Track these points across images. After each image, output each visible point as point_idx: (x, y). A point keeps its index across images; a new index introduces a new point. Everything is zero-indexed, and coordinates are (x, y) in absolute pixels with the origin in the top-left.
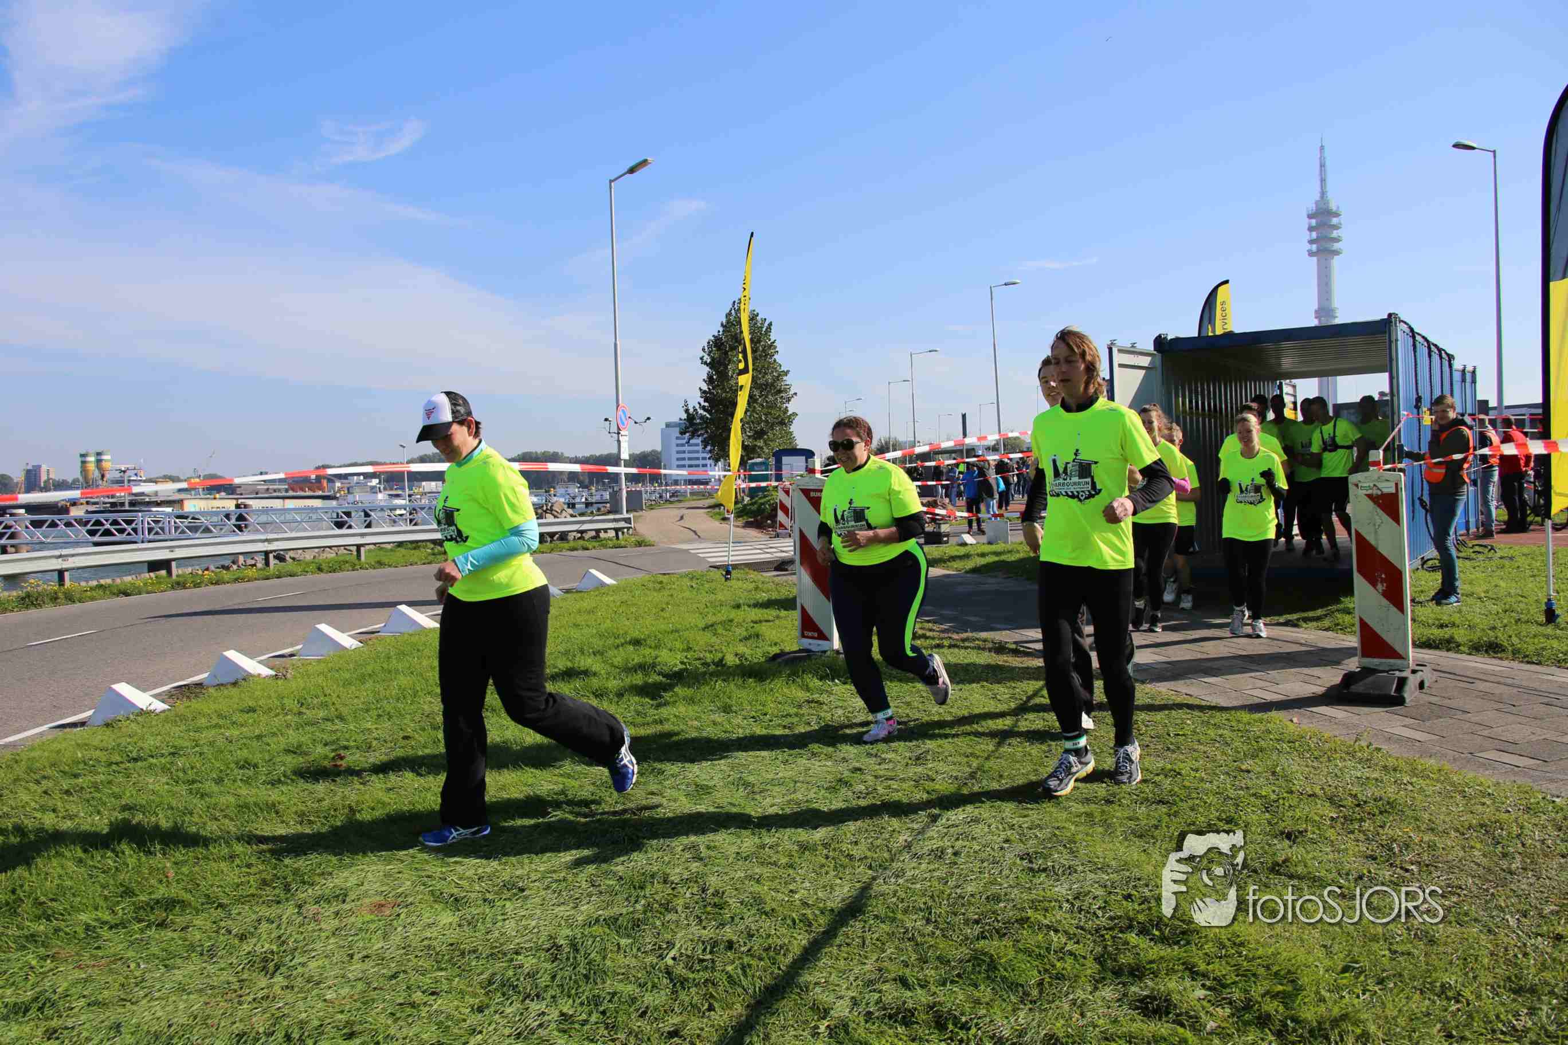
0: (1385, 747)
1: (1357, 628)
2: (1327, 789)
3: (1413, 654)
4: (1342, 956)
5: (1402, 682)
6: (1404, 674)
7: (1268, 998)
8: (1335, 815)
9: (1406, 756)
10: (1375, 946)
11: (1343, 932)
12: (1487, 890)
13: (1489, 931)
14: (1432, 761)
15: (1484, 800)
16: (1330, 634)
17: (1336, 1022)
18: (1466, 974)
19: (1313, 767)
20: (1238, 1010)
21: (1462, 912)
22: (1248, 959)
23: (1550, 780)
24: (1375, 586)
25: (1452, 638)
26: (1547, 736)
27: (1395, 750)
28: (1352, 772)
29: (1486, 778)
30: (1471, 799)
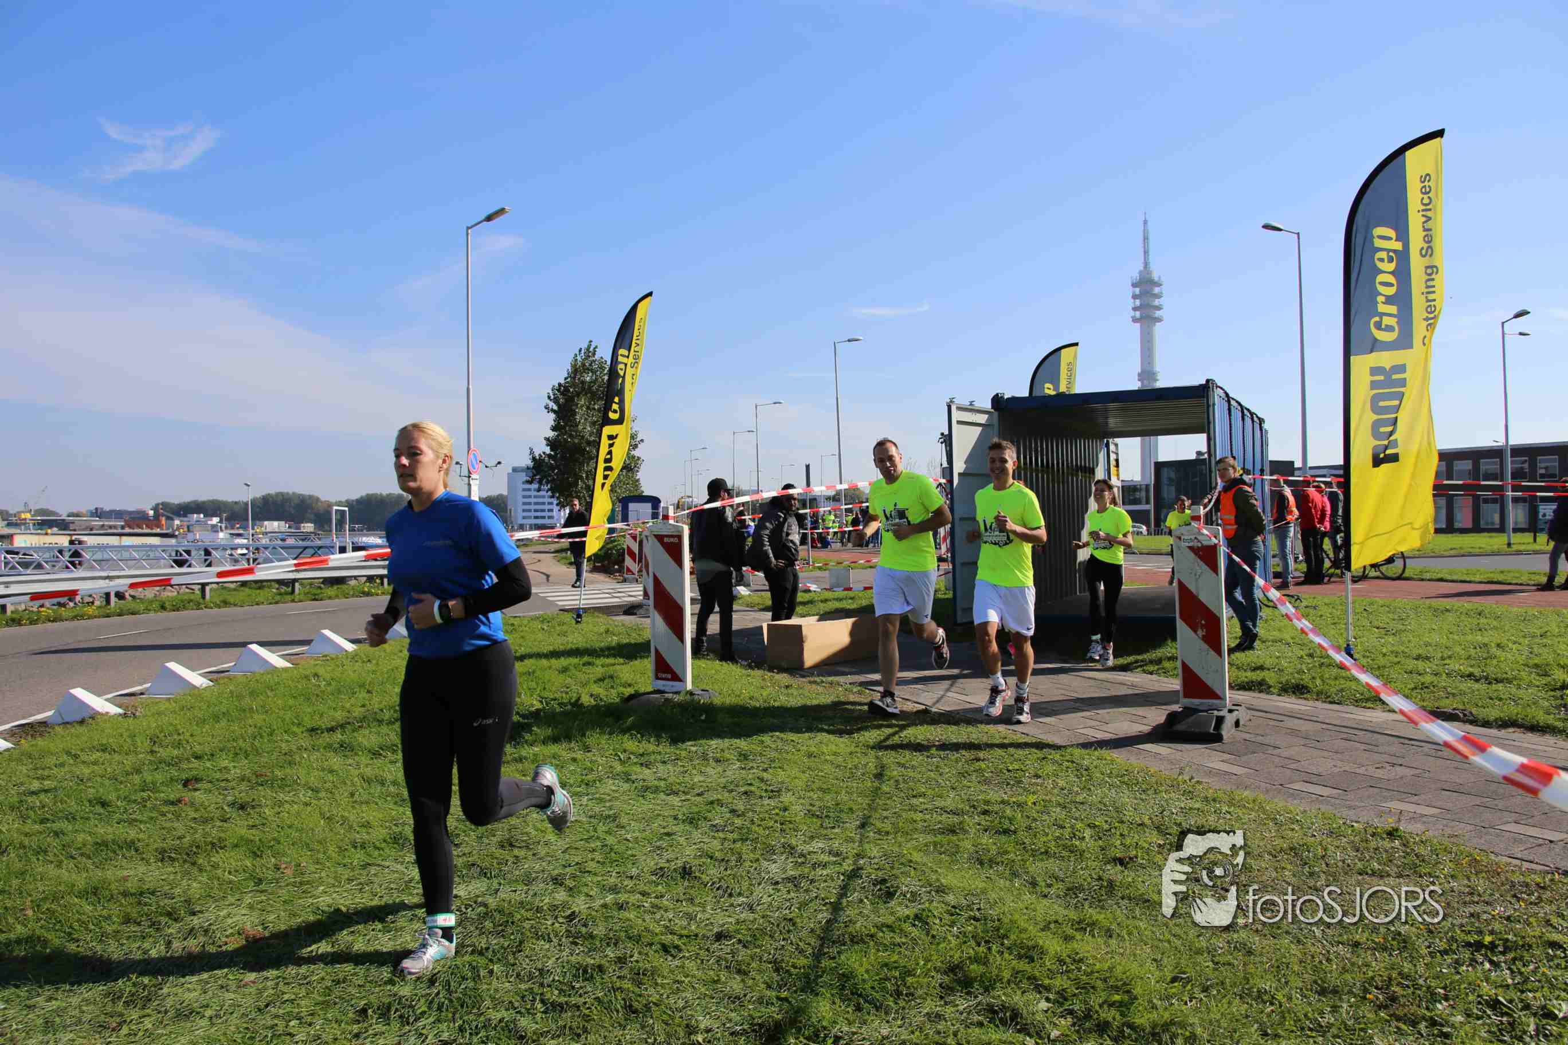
0: (1204, 780)
1: (1180, 671)
2: (1155, 818)
3: (1229, 695)
4: (1171, 968)
5: (1220, 720)
6: (1221, 714)
7: (1105, 1006)
8: (1162, 842)
9: (1223, 787)
10: (1199, 959)
11: (1171, 947)
13: (1299, 941)
14: (1246, 793)
15: (1293, 826)
16: (1154, 677)
17: (1166, 1026)
18: (1279, 981)
19: (1142, 800)
20: (1079, 1020)
22: (1086, 973)
23: (1350, 807)
24: (1195, 631)
25: (1263, 680)
26: (1347, 768)
27: (1215, 783)
28: (1177, 803)
29: (1296, 807)
30: (1281, 825)
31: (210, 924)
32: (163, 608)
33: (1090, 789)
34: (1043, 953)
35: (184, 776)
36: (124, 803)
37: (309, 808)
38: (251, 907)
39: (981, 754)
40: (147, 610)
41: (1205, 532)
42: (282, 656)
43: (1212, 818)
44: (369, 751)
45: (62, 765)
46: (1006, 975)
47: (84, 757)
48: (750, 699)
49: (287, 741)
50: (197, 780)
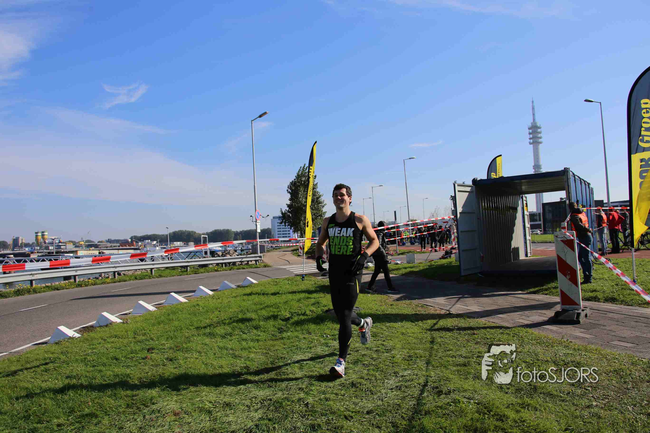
0: (574, 341)
1: (560, 293)
2: (553, 358)
3: (582, 303)
4: (564, 425)
5: (579, 314)
6: (579, 311)
9: (582, 344)
10: (577, 420)
11: (564, 415)
12: (619, 396)
13: (622, 413)
14: (593, 346)
15: (615, 361)
16: (548, 296)
18: (614, 430)
19: (546, 350)
21: (610, 405)
22: (526, 427)
23: (640, 352)
24: (566, 276)
25: (596, 296)
26: (638, 334)
27: (578, 342)
28: (562, 351)
29: (616, 352)
30: (609, 360)
31: (160, 408)
32: (136, 278)
33: (523, 346)
34: (508, 418)
35: (148, 347)
36: (125, 359)
37: (198, 360)
38: (176, 401)
39: (475, 332)
40: (130, 280)
41: (568, 234)
42: (184, 297)
43: (578, 358)
44: (221, 336)
45: (100, 343)
46: (492, 428)
47: (108, 340)
48: (377, 310)
49: (188, 332)
50: (153, 349)
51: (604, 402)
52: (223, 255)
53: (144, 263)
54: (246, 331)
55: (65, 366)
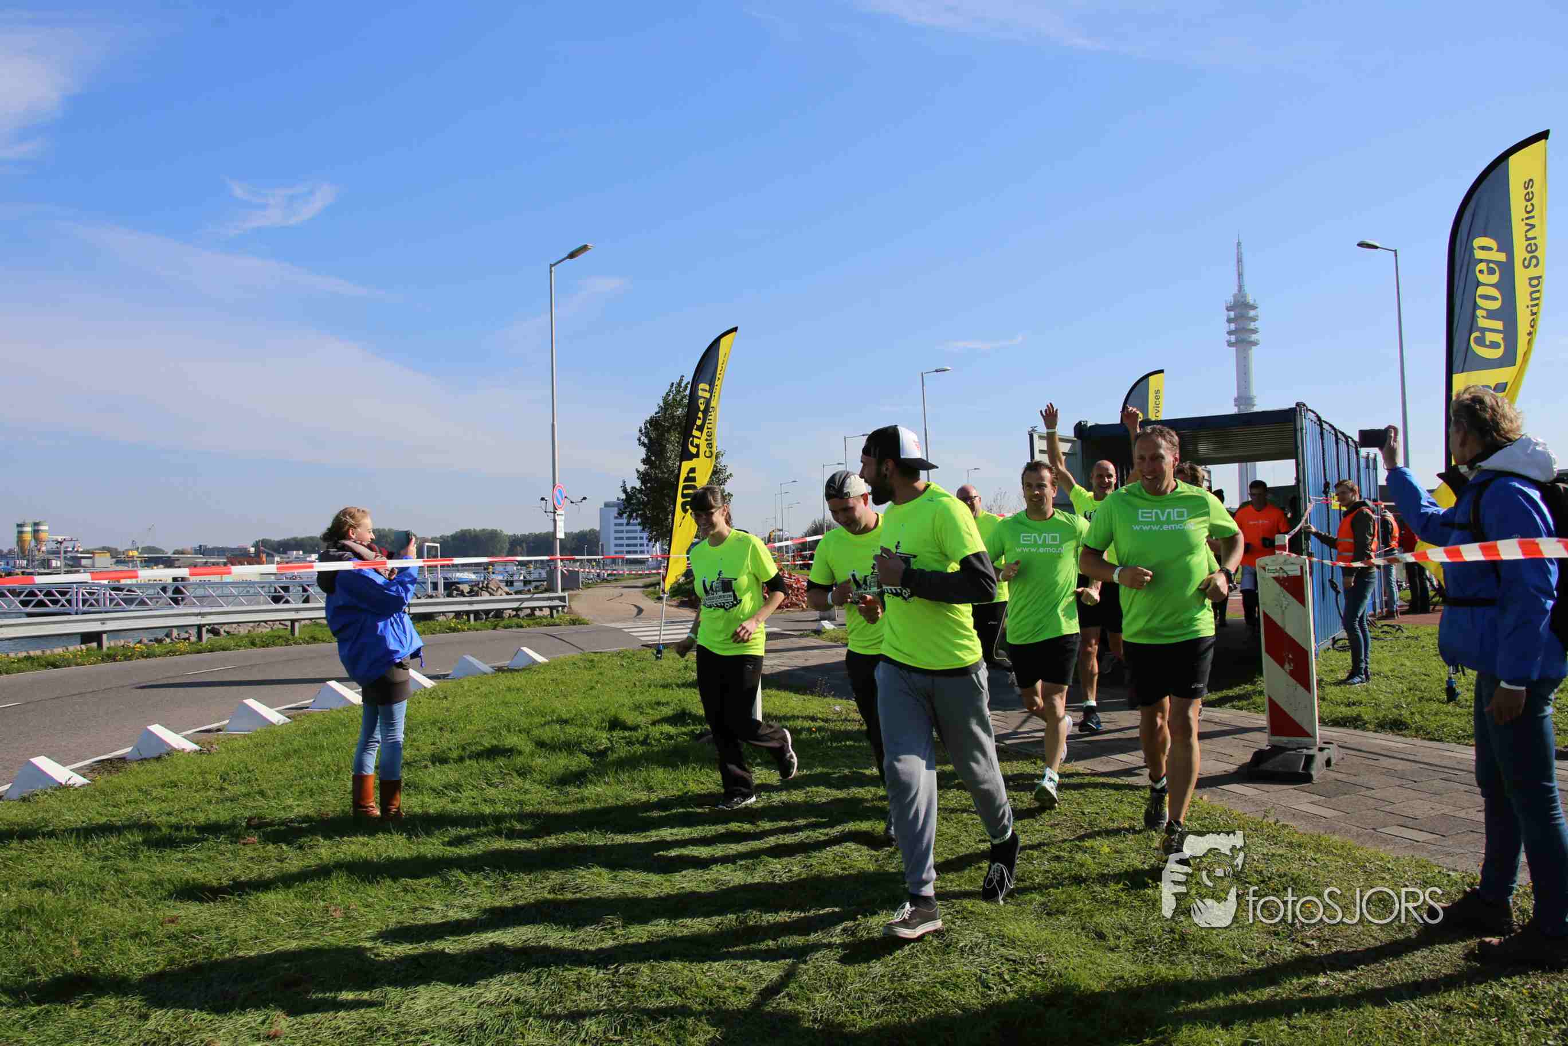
0: (1290, 823)
1: (1267, 706)
3: (1319, 732)
4: (1242, 1032)
5: (1310, 759)
6: (1311, 752)
9: (1310, 832)
10: (1273, 1021)
12: (1384, 964)
14: (1336, 837)
15: (1384, 875)
16: (1244, 713)
21: (1360, 986)
23: (1448, 854)
24: (1282, 666)
25: (1359, 716)
26: (1445, 811)
27: (1301, 826)
29: (1387, 853)
30: (1371, 874)
32: (253, 644)
35: (248, 814)
40: (240, 646)
43: (1296, 865)
45: (133, 802)
47: (155, 793)
50: (261, 818)
51: (1344, 977)
52: (472, 593)
53: (281, 606)
54: (495, 780)
55: (33, 856)
